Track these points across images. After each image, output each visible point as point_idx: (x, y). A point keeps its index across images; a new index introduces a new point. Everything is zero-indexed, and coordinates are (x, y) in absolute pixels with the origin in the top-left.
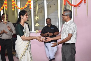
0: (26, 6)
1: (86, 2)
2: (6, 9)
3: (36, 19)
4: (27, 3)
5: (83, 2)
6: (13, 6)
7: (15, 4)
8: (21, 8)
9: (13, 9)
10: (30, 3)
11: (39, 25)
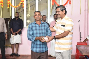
0: (20, 5)
1: (71, 3)
2: (2, 7)
3: (28, 16)
4: (21, 3)
5: (69, 3)
6: (8, 5)
7: (10, 3)
8: (15, 7)
9: (8, 7)
10: (23, 3)
11: (30, 21)
